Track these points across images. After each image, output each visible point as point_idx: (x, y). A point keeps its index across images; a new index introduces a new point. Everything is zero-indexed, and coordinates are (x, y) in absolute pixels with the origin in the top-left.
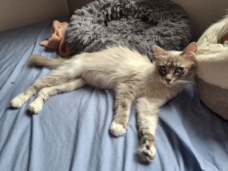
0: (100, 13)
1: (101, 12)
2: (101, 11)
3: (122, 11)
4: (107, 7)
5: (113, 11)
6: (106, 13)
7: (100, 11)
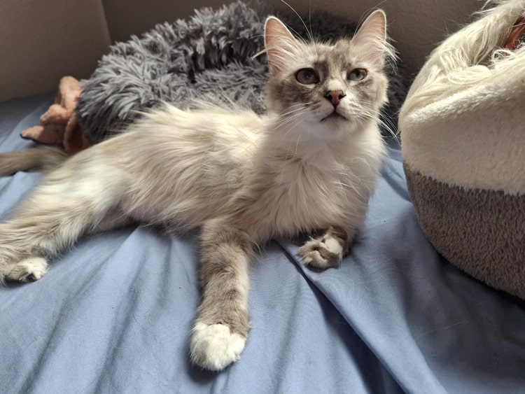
0: (176, 51)
1: (180, 50)
2: (180, 47)
3: (232, 46)
4: (194, 38)
5: (209, 47)
6: (191, 53)
7: (176, 47)
